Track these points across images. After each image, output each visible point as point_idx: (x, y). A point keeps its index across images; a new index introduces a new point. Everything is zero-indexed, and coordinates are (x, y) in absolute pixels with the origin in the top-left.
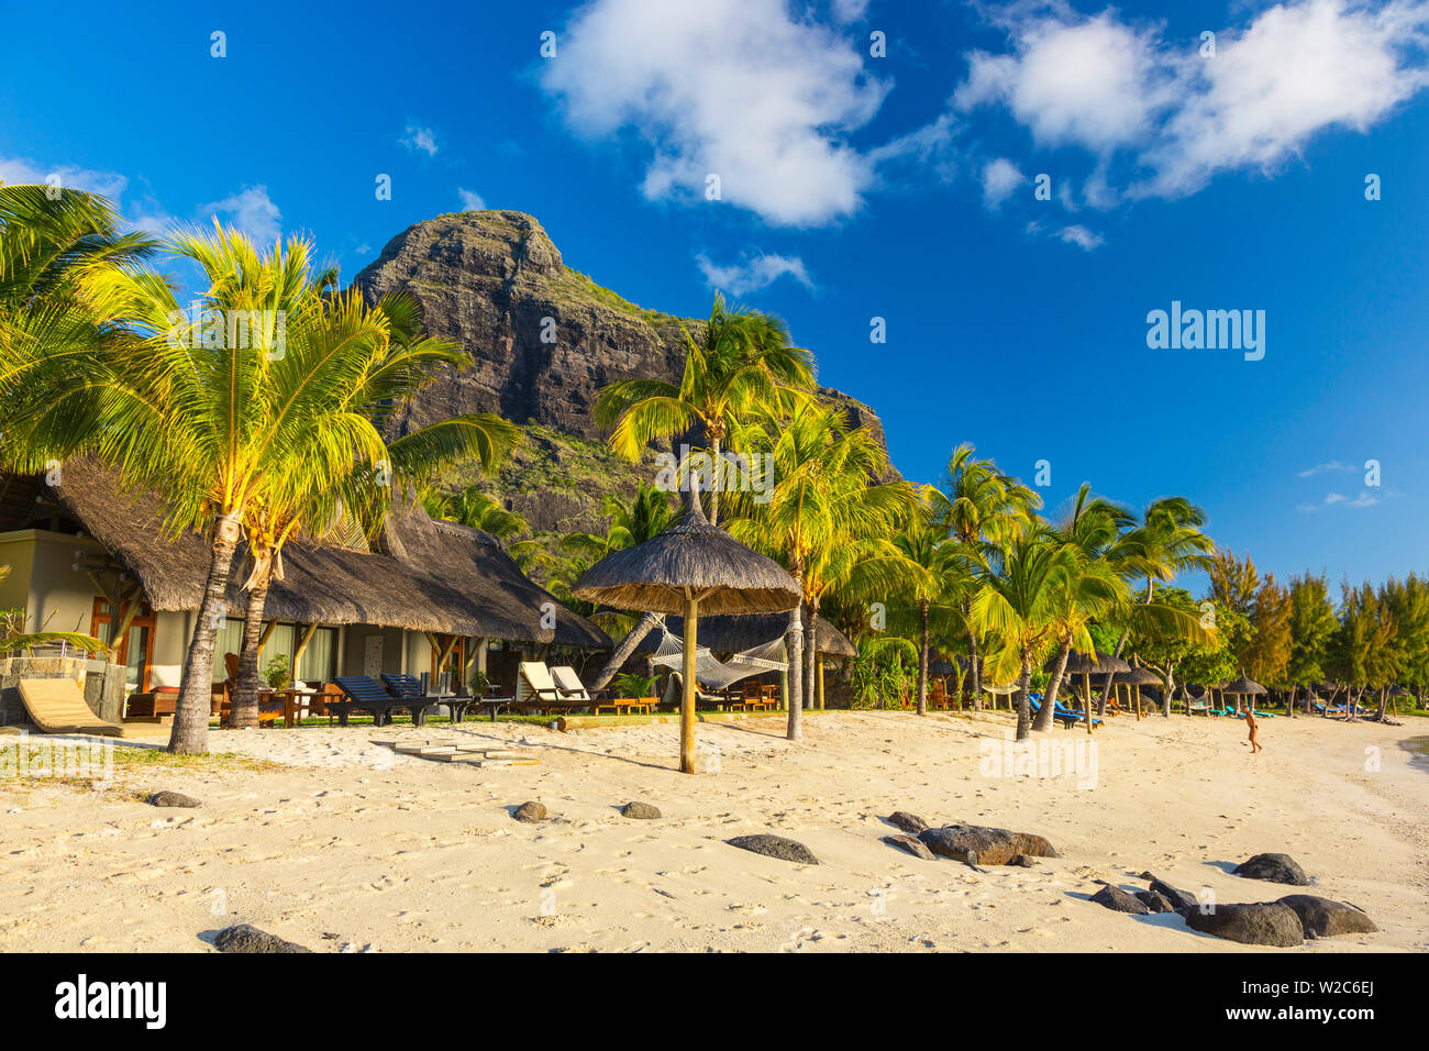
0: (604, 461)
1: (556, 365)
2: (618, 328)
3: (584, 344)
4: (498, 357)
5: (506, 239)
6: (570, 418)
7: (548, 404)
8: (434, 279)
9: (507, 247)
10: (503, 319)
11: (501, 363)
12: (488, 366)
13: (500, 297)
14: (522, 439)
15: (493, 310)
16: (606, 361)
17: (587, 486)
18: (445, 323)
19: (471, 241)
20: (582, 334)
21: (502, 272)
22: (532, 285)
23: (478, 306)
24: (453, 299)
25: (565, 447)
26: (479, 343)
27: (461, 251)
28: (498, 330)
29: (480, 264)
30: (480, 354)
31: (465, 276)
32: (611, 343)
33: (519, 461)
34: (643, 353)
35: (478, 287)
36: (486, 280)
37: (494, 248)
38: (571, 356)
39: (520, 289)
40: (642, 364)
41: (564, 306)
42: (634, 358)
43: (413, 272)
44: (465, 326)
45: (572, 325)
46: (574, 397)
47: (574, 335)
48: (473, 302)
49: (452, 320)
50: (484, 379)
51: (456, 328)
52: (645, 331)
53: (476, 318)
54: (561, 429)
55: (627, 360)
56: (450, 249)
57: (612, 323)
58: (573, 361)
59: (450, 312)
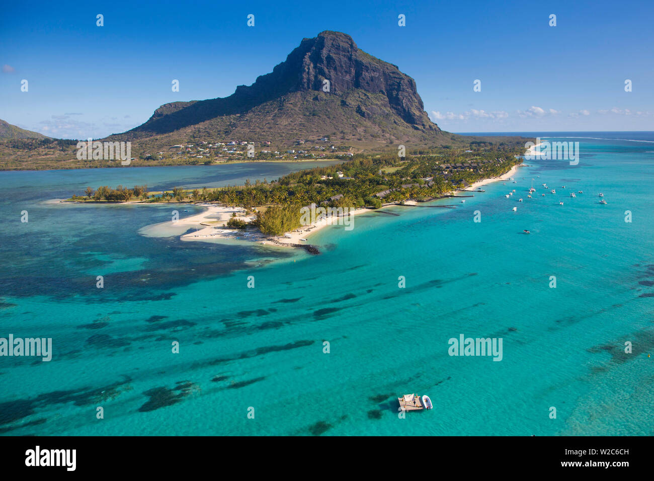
0: (376, 98)
1: (363, 76)
2: (375, 67)
3: (369, 71)
4: (350, 73)
5: (347, 43)
6: (367, 88)
7: (363, 84)
8: (335, 53)
9: (349, 46)
10: (351, 64)
12: (348, 75)
13: (350, 59)
14: (360, 93)
15: (348, 61)
16: (373, 75)
17: (377, 105)
18: (339, 64)
19: (342, 44)
21: (348, 52)
22: (356, 56)
24: (341, 59)
25: (369, 95)
26: (346, 70)
27: (339, 46)
28: (350, 67)
29: (344, 50)
30: (346, 72)
31: (341, 53)
32: (374, 71)
33: (362, 98)
35: (344, 56)
36: (346, 54)
37: (346, 46)
38: (366, 73)
39: (353, 57)
40: (379, 75)
41: (364, 62)
42: (378, 74)
43: (330, 51)
44: (344, 65)
45: (366, 67)
46: (367, 83)
47: (367, 69)
48: (345, 59)
49: (341, 64)
50: (348, 78)
51: (341, 66)
52: (379, 67)
53: (345, 63)
54: (365, 90)
55: (376, 74)
56: (336, 45)
57: (373, 66)
58: (366, 75)
59: (340, 62)
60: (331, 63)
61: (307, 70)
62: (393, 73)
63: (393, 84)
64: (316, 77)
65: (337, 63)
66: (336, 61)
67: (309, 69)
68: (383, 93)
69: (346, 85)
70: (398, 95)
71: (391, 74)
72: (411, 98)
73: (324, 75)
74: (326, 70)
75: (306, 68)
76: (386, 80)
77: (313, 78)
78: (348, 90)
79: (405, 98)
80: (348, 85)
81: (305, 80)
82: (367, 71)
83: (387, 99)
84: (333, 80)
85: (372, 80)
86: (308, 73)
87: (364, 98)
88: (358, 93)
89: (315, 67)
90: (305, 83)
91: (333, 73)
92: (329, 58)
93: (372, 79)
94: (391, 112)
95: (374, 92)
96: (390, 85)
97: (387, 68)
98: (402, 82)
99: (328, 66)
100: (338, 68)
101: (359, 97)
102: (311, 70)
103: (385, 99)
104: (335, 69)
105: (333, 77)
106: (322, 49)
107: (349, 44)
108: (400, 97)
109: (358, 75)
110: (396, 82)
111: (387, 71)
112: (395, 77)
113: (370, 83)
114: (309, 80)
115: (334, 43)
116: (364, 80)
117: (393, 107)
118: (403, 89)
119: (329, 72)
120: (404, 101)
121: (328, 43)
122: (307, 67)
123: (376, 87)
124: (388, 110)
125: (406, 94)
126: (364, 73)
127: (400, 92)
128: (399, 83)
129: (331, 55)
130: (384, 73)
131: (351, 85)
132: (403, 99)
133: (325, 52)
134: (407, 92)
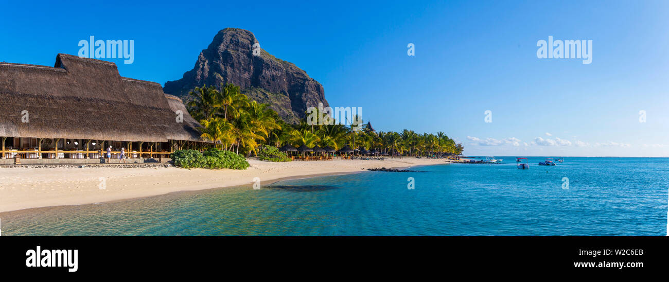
0: (276, 98)
1: (263, 74)
2: (277, 66)
3: (270, 69)
5: (248, 39)
6: (267, 87)
7: (262, 83)
8: (233, 49)
10: (250, 61)
11: (250, 72)
12: (247, 73)
13: (249, 55)
14: (259, 92)
15: (248, 59)
16: (274, 74)
17: (276, 104)
18: (237, 61)
19: (241, 40)
20: (269, 67)
21: (249, 48)
23: (244, 57)
24: (239, 55)
25: (269, 94)
26: (245, 67)
27: (239, 42)
28: (249, 64)
29: (244, 46)
30: (245, 69)
31: (240, 49)
32: (275, 69)
33: (260, 98)
34: (282, 72)
35: (244, 52)
36: (246, 50)
37: (246, 42)
38: (267, 72)
40: (282, 75)
41: (265, 59)
42: (280, 73)
43: (227, 47)
44: (242, 62)
45: (267, 64)
46: (268, 82)
47: (268, 67)
48: (243, 56)
49: (239, 61)
50: (246, 75)
51: (240, 63)
52: (282, 66)
53: (244, 60)
54: (265, 89)
55: (279, 74)
56: (236, 41)
57: (275, 64)
58: (267, 73)
59: (238, 59)
60: (228, 59)
61: (201, 67)
62: (298, 73)
63: (297, 84)
64: (210, 73)
65: (235, 59)
66: (233, 56)
67: (203, 65)
68: (285, 94)
69: (244, 83)
70: (302, 97)
71: (295, 75)
72: (316, 101)
73: (219, 71)
74: (222, 67)
75: (200, 65)
76: (289, 81)
77: (206, 74)
78: (246, 88)
79: (309, 100)
80: (246, 83)
81: (199, 77)
82: (268, 69)
83: (289, 100)
84: (230, 77)
85: (273, 80)
86: (203, 69)
87: (262, 97)
88: (256, 92)
89: (210, 64)
90: (198, 80)
91: (229, 70)
92: (226, 55)
93: (273, 78)
94: (292, 113)
95: (275, 92)
96: (294, 86)
97: (291, 68)
98: (306, 83)
99: (224, 62)
100: (235, 64)
101: (257, 96)
102: (206, 66)
103: (286, 100)
104: (232, 66)
105: (229, 74)
106: (220, 45)
107: (250, 41)
108: (304, 98)
109: (258, 73)
110: (300, 83)
111: (290, 71)
112: (299, 78)
113: (271, 82)
114: (203, 76)
115: (233, 39)
116: (264, 78)
117: (295, 110)
118: (307, 90)
119: (226, 69)
120: (307, 103)
121: (227, 38)
122: (202, 63)
123: (278, 87)
124: (289, 111)
125: (310, 96)
126: (264, 71)
127: (304, 94)
128: (304, 84)
129: (229, 50)
130: (287, 73)
131: (249, 83)
132: (306, 102)
133: (222, 47)
134: (311, 93)
